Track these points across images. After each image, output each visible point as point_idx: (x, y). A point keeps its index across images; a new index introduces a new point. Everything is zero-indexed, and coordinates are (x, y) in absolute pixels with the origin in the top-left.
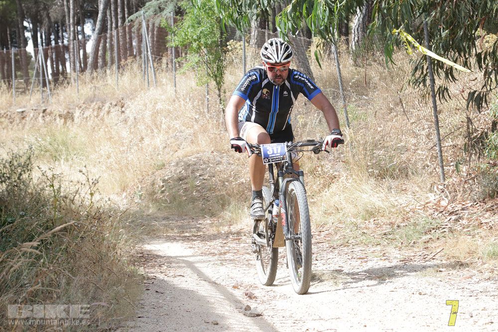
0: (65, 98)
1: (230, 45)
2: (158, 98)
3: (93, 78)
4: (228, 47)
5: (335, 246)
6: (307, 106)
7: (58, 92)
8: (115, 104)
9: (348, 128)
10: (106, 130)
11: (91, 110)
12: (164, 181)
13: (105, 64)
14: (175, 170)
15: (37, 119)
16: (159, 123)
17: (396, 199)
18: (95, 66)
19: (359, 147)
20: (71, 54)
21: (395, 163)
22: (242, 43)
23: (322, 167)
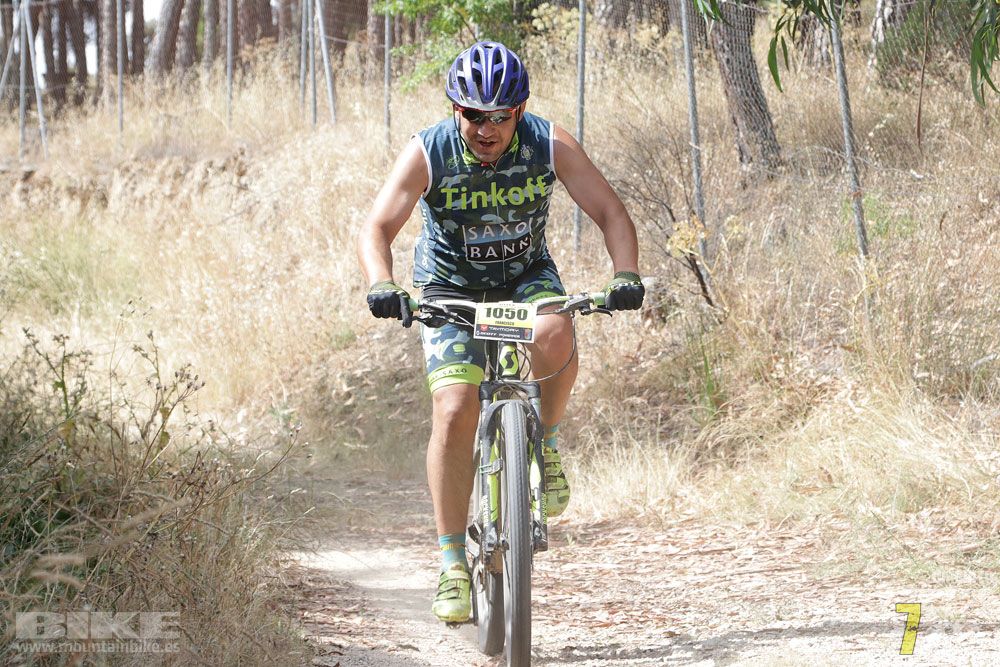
0: (85, 143)
1: (540, 17)
2: (340, 152)
3: (163, 92)
4: (536, 22)
5: (826, 580)
6: (748, 190)
7: (68, 125)
8: (220, 165)
9: (862, 256)
10: (199, 234)
11: (155, 179)
12: (352, 380)
13: (194, 55)
14: (384, 353)
15: (7, 198)
16: (341, 221)
17: (992, 457)
18: (167, 61)
19: (892, 310)
20: (105, 25)
21: (992, 357)
22: (575, 13)
23: (787, 358)
